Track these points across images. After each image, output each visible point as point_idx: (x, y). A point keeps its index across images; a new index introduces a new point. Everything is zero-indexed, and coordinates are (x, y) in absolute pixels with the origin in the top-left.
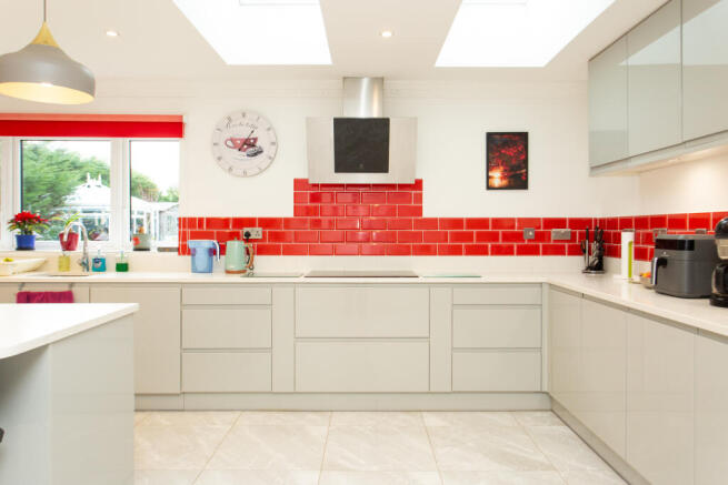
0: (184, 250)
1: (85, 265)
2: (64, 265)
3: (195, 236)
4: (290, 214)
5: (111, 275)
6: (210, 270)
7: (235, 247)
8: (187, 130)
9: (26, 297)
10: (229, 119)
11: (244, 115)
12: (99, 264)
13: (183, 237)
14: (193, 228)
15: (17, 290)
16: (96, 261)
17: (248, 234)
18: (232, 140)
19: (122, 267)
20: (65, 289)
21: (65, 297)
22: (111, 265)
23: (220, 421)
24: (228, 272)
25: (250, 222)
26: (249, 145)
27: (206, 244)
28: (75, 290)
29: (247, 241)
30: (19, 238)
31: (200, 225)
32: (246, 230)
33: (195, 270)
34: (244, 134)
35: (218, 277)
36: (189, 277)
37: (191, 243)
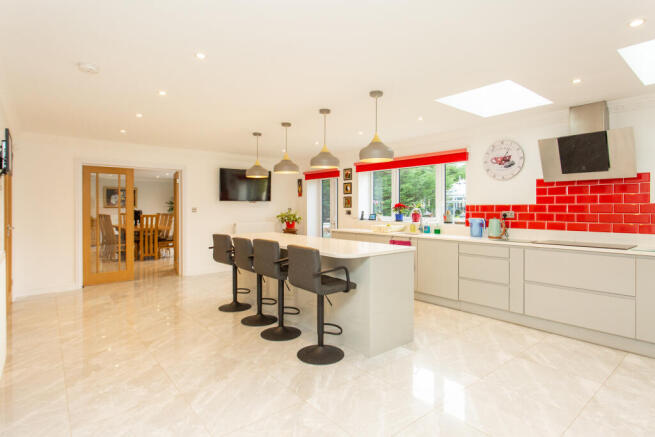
0: (467, 224)
1: (420, 229)
2: (413, 229)
3: (474, 216)
4: (534, 203)
5: (432, 235)
6: (481, 236)
7: (494, 223)
8: (470, 157)
9: (393, 242)
10: (493, 146)
11: (502, 143)
12: (427, 230)
13: (467, 216)
14: (473, 211)
15: (390, 239)
16: (425, 227)
17: (505, 215)
18: (496, 159)
19: (438, 232)
20: (407, 240)
21: (408, 243)
22: (432, 230)
23: (476, 320)
24: (490, 237)
25: (506, 208)
26: (506, 161)
27: (478, 220)
28: (412, 241)
29: (505, 219)
30: (397, 216)
31: (477, 210)
32: (503, 212)
33: (472, 235)
34: (502, 154)
35: (485, 240)
36: (468, 238)
37: (470, 220)
